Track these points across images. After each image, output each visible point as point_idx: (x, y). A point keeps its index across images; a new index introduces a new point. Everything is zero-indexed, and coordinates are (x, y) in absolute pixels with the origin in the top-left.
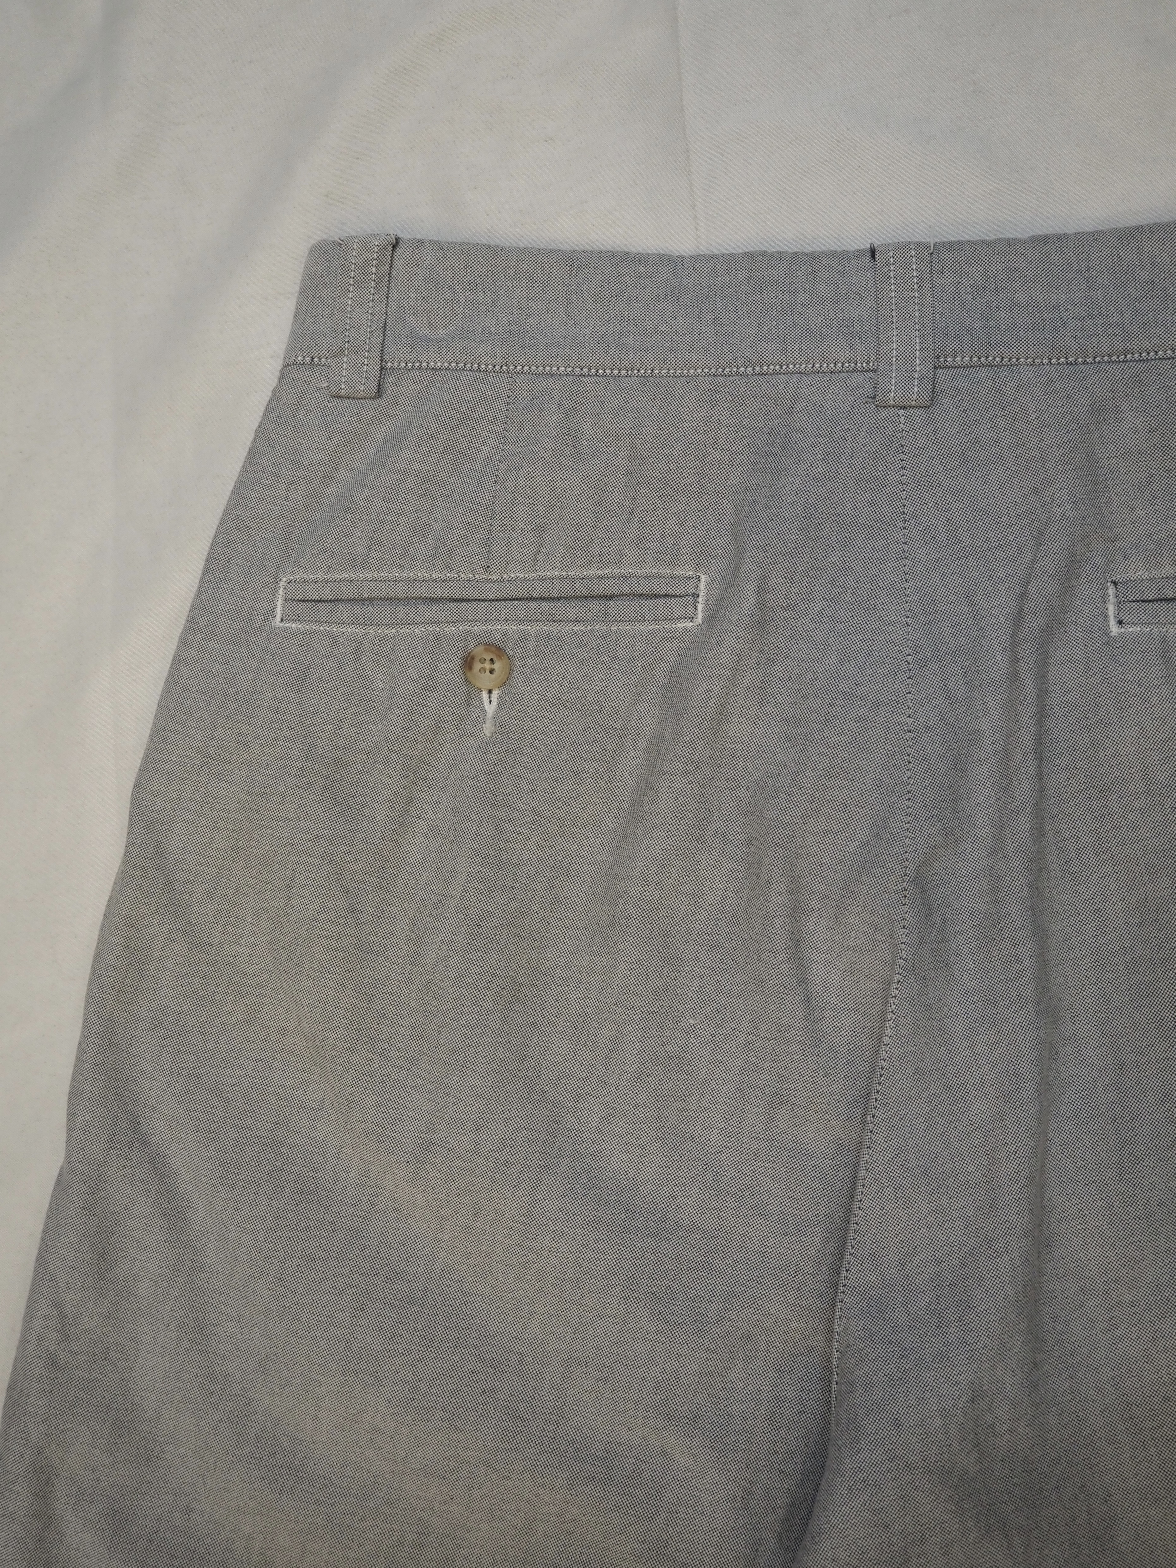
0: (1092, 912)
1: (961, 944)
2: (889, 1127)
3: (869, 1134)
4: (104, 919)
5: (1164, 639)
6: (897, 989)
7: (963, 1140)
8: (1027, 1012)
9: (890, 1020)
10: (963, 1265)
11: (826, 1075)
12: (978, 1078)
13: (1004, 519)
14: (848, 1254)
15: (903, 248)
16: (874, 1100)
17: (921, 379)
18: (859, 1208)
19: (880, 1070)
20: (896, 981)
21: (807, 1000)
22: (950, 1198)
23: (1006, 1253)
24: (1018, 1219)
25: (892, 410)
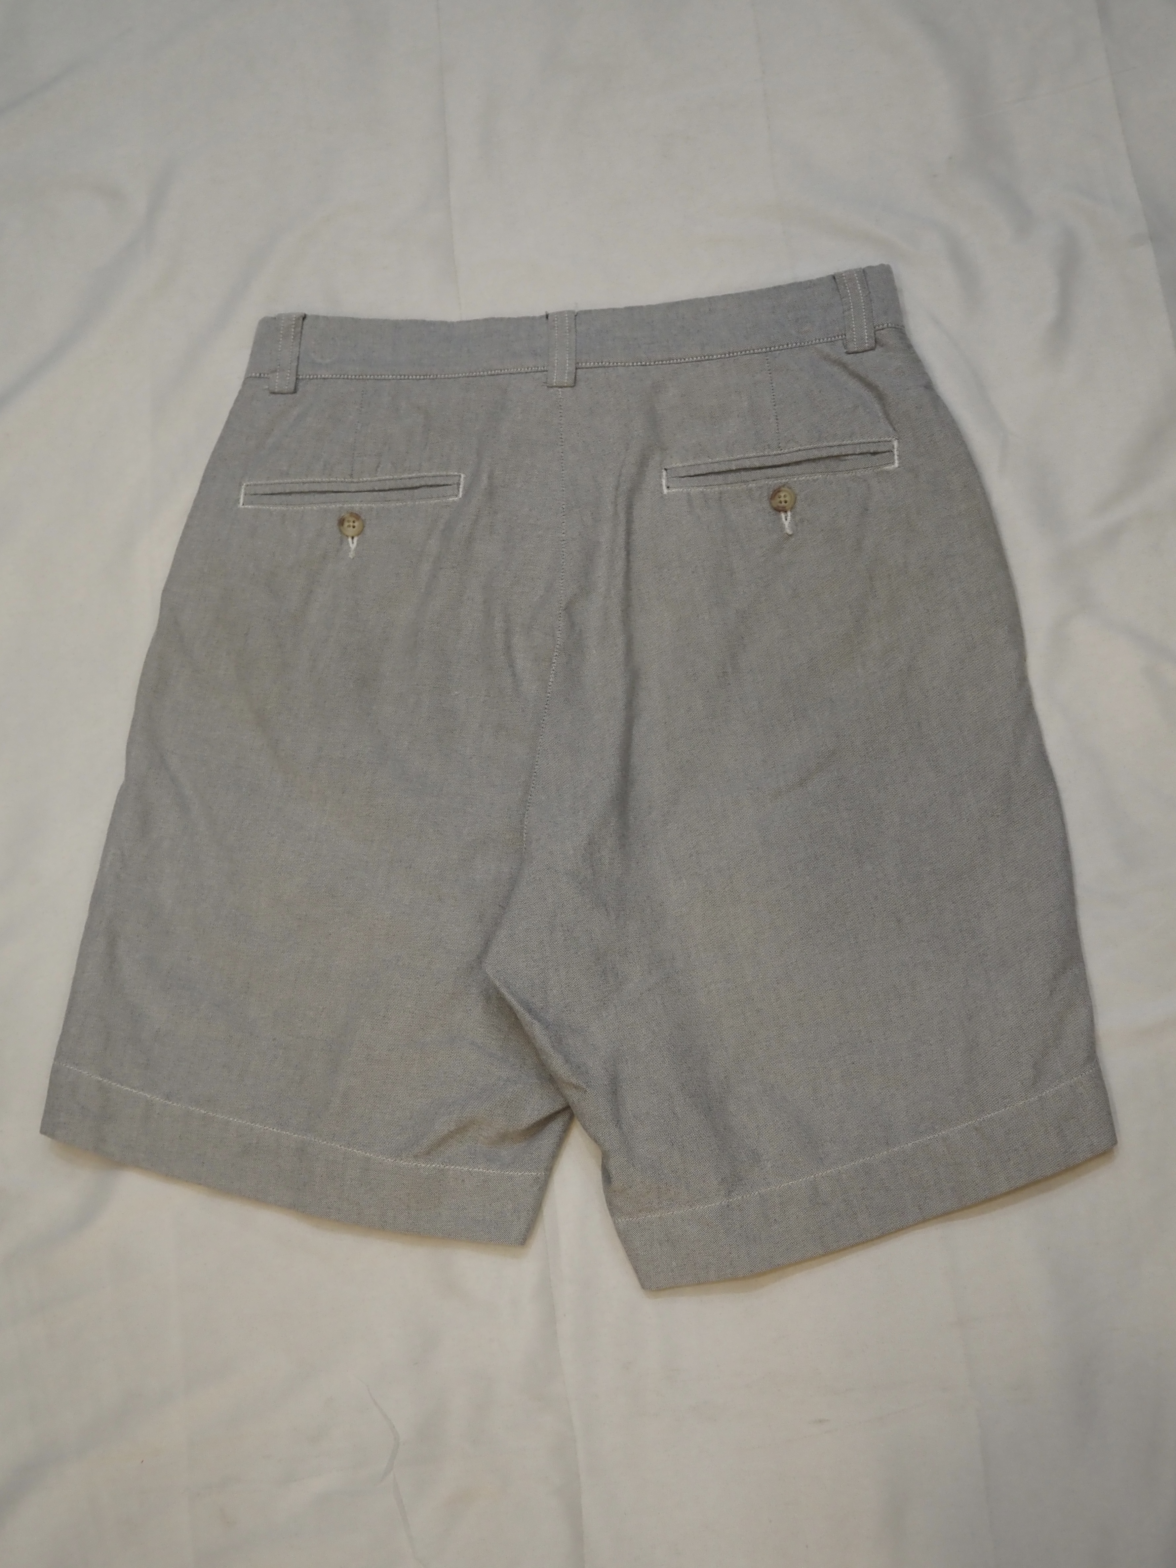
0: (656, 628)
4: (146, 657)
5: (689, 494)
7: (589, 732)
8: (619, 671)
10: (587, 787)
12: (597, 703)
13: (611, 440)
15: (561, 314)
17: (568, 373)
18: (537, 765)
21: (514, 675)
22: (582, 758)
23: (606, 779)
25: (556, 389)
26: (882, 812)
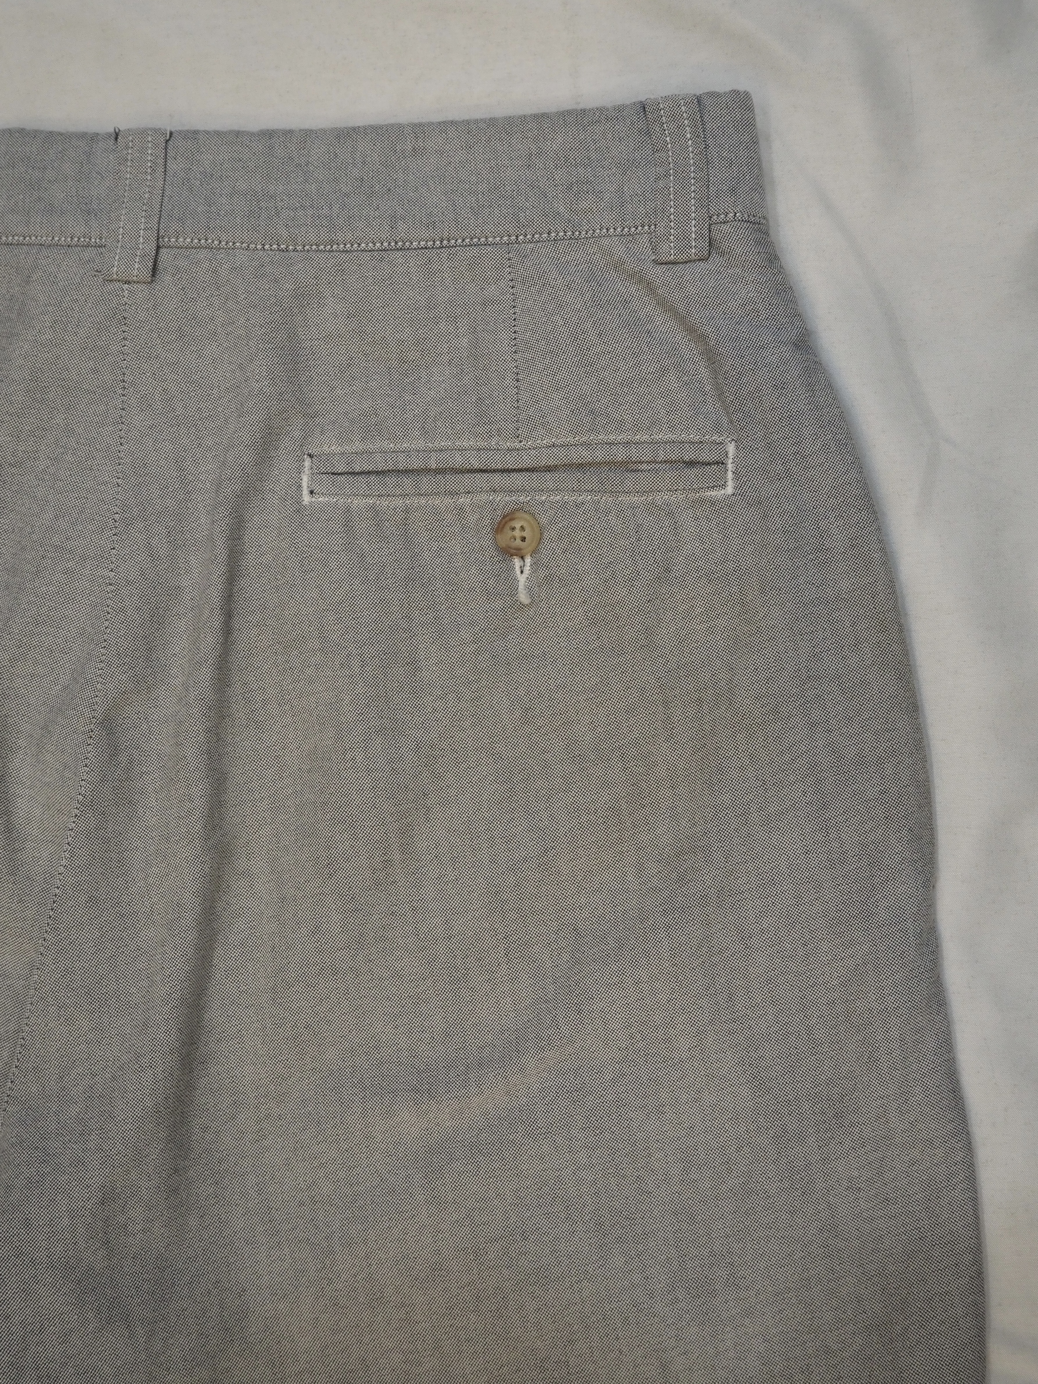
0: (273, 758)
1: (147, 784)
2: (58, 950)
3: (40, 956)
5: (348, 510)
6: (74, 822)
7: (129, 964)
8: (193, 847)
9: (66, 851)
10: (114, 1078)
11: (20, 901)
12: (148, 907)
13: (215, 391)
14: (14, 1066)
15: (142, 133)
16: (46, 925)
17: (143, 256)
18: (27, 1024)
19: (54, 897)
20: (74, 815)
22: (111, 1017)
23: (150, 1067)
24: (165, 1037)
25: (117, 285)
26: (650, 1156)
